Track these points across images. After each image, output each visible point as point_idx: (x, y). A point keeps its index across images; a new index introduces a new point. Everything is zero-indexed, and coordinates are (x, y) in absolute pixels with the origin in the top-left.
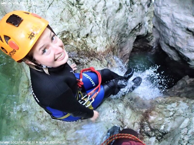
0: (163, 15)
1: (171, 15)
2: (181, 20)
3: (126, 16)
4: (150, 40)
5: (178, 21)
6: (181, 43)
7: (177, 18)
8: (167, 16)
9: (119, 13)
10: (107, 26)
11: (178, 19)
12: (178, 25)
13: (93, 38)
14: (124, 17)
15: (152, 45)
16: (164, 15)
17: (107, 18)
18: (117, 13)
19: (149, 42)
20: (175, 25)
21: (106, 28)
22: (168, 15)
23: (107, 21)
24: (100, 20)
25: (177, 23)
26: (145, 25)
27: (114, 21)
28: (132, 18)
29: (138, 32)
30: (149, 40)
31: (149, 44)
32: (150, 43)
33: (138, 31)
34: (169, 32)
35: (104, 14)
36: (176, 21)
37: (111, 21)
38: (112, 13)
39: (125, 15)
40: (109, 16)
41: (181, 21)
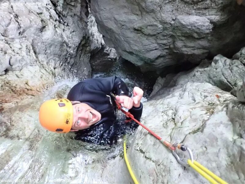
0: (105, 21)
1: (113, 18)
3: (58, 34)
4: (109, 51)
5: (123, 23)
7: (119, 21)
8: (109, 21)
9: (46, 32)
10: (35, 52)
11: (122, 21)
12: (124, 27)
13: (17, 73)
14: (56, 35)
15: (115, 57)
16: (107, 21)
17: (30, 42)
18: (43, 33)
19: (108, 55)
20: (122, 28)
21: (34, 54)
22: (110, 19)
23: (33, 46)
24: (19, 46)
25: (123, 25)
26: (95, 37)
27: (43, 42)
28: (71, 33)
29: (89, 47)
30: (108, 53)
31: (111, 57)
32: (110, 55)
33: (87, 46)
35: (24, 38)
36: (120, 24)
37: (39, 44)
38: (34, 34)
39: (56, 32)
40: (32, 38)
41: (125, 22)
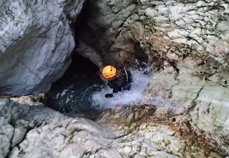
2: (44, 59)
6: (62, 57)
34: (52, 71)
